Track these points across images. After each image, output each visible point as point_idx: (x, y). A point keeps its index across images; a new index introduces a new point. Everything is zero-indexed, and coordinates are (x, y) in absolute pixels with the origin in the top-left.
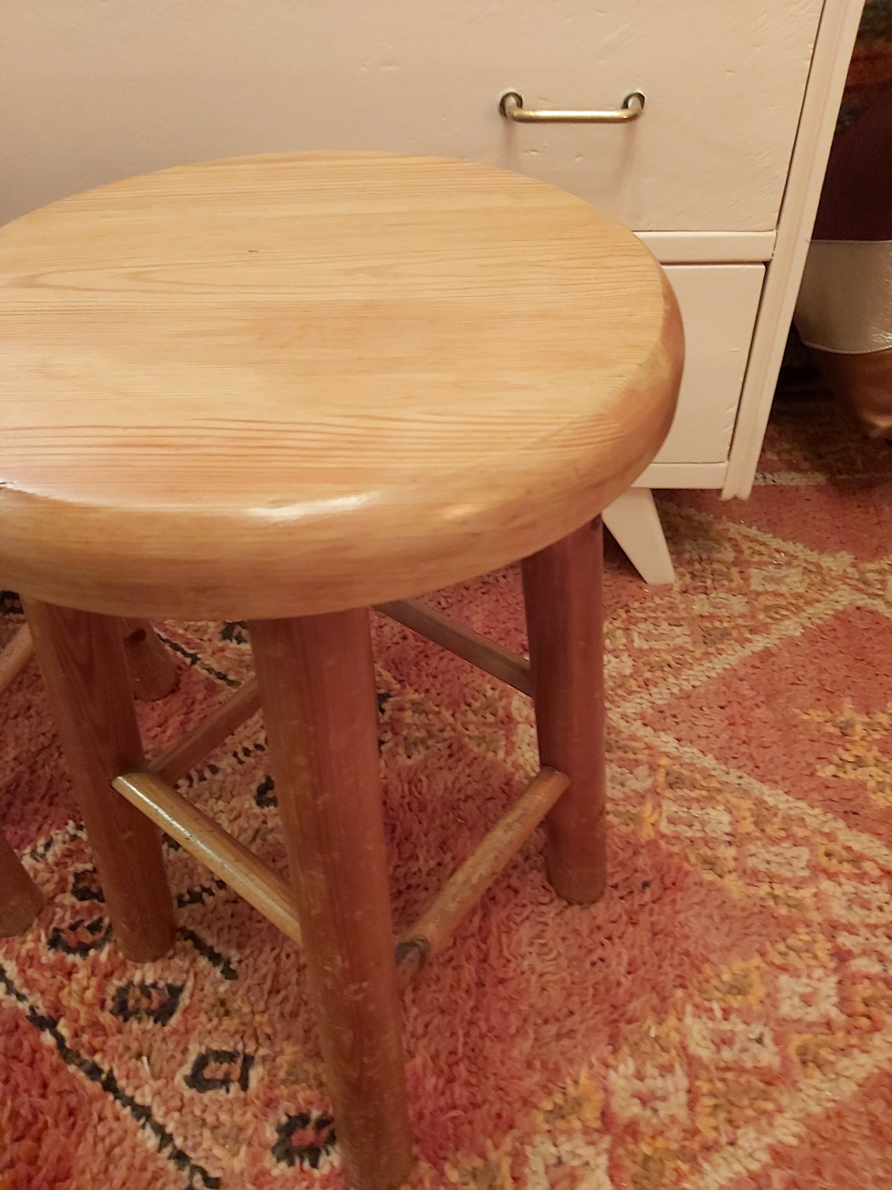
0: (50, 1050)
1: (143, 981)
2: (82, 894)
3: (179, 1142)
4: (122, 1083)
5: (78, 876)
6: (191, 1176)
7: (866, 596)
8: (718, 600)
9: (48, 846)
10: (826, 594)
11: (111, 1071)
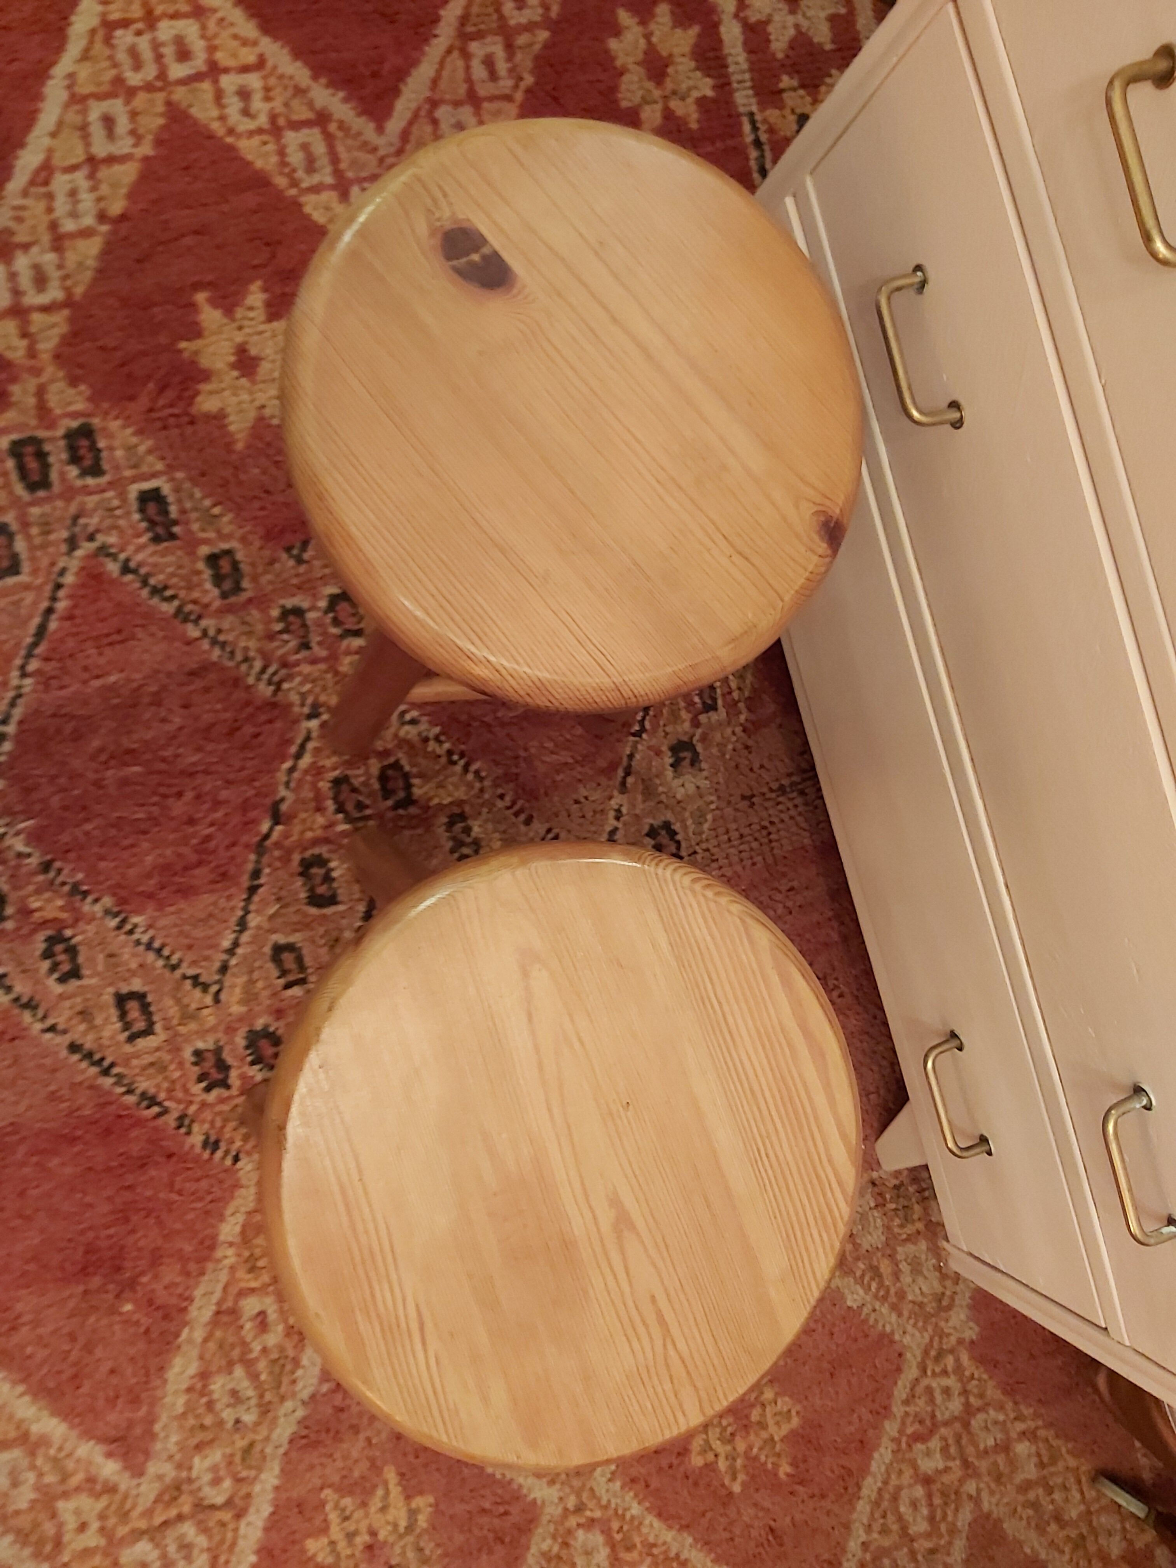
0: (257, 834)
1: (332, 870)
2: (383, 778)
3: (233, 962)
4: (256, 898)
5: (397, 766)
6: (216, 983)
7: (919, 1359)
8: (871, 1219)
9: (413, 722)
10: (912, 1321)
11: (261, 886)
